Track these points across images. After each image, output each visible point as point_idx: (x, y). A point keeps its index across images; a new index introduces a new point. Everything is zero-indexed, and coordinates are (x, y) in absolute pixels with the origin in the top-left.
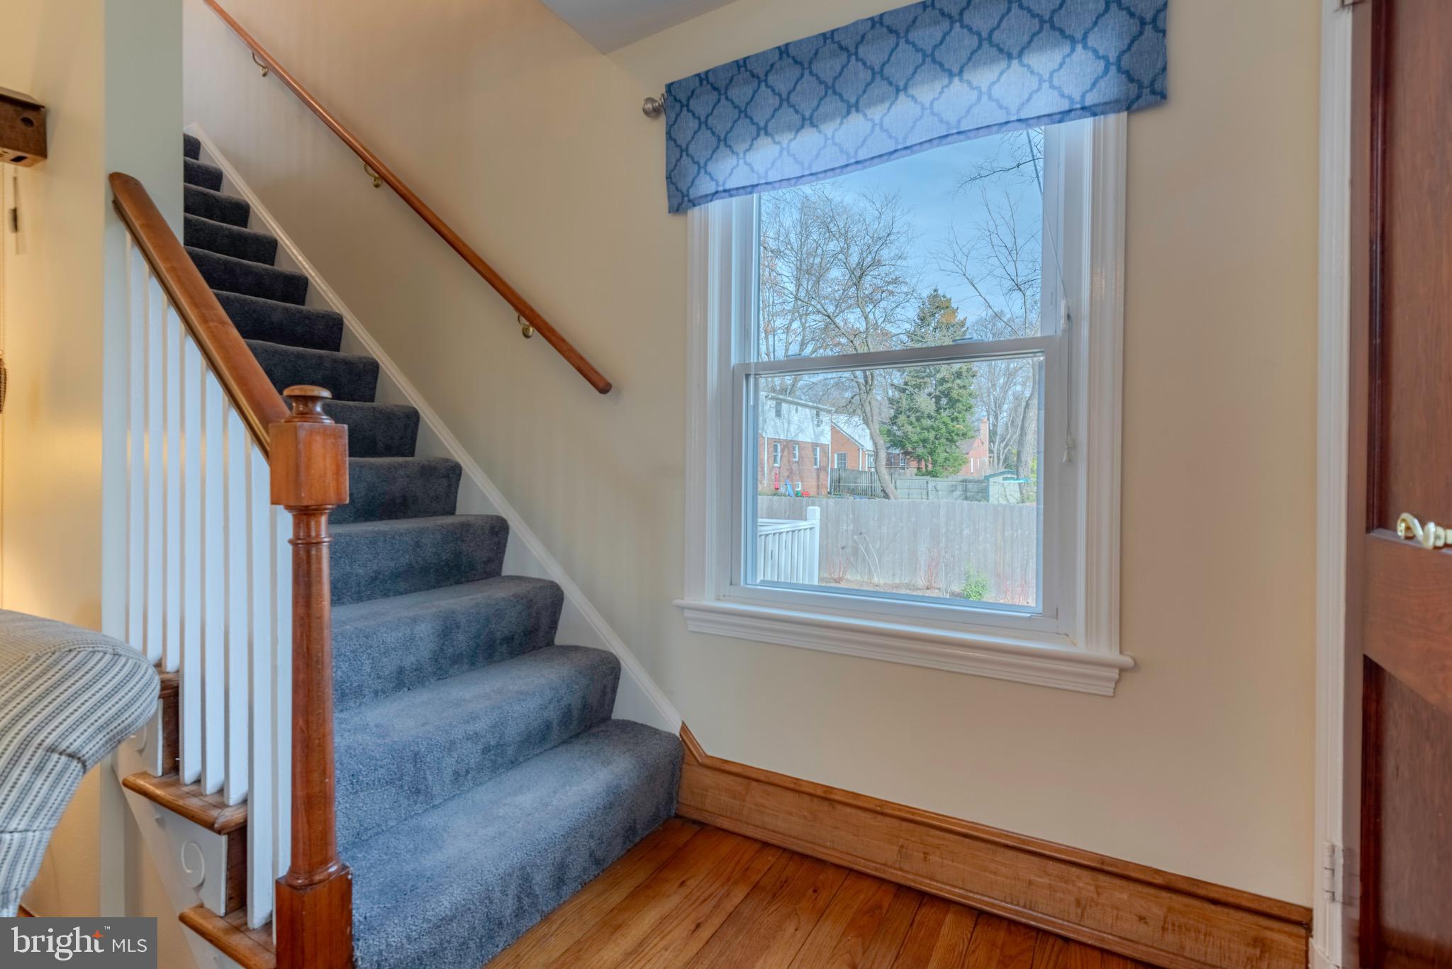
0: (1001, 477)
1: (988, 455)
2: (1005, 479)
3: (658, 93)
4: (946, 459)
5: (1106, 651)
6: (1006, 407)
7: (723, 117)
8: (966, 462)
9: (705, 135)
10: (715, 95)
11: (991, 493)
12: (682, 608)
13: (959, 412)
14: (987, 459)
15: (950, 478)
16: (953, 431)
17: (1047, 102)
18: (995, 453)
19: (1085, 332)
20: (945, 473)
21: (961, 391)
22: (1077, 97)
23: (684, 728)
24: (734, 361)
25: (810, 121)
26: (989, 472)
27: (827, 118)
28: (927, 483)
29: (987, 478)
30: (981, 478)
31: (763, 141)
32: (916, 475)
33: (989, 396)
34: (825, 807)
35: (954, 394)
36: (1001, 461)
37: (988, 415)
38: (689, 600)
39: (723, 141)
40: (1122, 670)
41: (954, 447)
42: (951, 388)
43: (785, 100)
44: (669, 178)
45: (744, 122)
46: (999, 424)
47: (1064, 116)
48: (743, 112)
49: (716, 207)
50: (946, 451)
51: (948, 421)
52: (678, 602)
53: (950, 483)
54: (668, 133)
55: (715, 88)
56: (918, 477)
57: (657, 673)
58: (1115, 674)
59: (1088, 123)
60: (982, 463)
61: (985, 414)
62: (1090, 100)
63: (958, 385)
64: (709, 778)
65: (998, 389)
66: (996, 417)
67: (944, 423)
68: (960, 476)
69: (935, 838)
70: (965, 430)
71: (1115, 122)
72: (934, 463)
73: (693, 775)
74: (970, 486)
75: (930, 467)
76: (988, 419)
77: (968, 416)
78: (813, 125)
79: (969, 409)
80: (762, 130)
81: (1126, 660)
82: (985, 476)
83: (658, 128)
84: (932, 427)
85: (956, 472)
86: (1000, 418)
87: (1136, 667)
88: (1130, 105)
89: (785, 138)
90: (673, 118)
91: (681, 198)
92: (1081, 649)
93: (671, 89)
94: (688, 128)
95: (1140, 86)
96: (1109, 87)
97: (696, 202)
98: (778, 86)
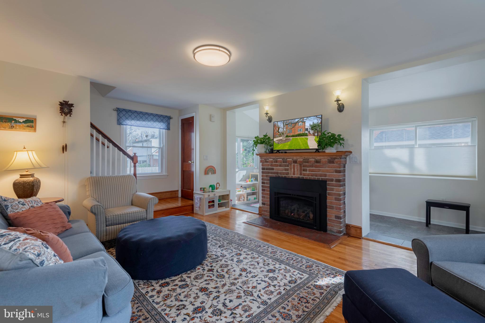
3: (116, 108)
5: (166, 174)
7: (127, 115)
31: (133, 120)
39: (127, 119)
40: (168, 175)
43: (136, 117)
44: (118, 120)
47: (163, 129)
62: (165, 128)
71: (166, 130)
83: (116, 112)
89: (136, 121)
90: (119, 113)
91: (119, 123)
92: (164, 174)
93: (118, 108)
94: (121, 115)
95: (168, 129)
96: (166, 128)
97: (122, 125)
98: (135, 115)
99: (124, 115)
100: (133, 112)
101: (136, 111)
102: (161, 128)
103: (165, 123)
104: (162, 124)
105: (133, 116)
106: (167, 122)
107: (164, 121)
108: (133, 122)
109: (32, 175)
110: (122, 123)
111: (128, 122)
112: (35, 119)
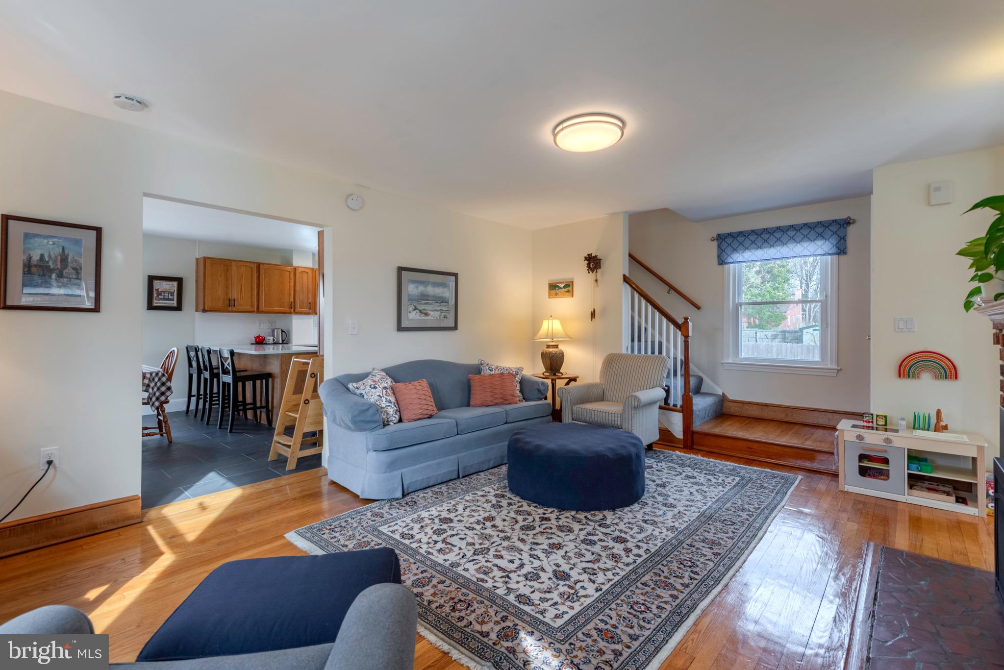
0: (812, 329)
1: (801, 313)
2: (814, 330)
3: (715, 236)
4: (770, 317)
5: (835, 367)
6: (814, 278)
7: (735, 244)
8: (785, 318)
9: (729, 248)
10: (733, 239)
11: (804, 340)
12: (723, 363)
13: (779, 284)
14: (800, 316)
15: (773, 330)
16: (775, 297)
17: (820, 251)
18: (807, 311)
19: (829, 299)
20: (769, 326)
21: (780, 269)
22: (827, 251)
23: (723, 393)
24: (736, 302)
25: (760, 247)
26: (802, 325)
27: (765, 247)
28: (756, 333)
29: (801, 330)
30: (796, 330)
31: (747, 251)
32: (747, 328)
33: (802, 270)
34: (766, 407)
35: (775, 271)
36: (812, 319)
37: (801, 284)
38: (725, 361)
39: (735, 250)
40: (838, 370)
41: (775, 308)
42: (773, 267)
43: (753, 242)
44: (718, 257)
45: (741, 246)
46: (810, 290)
47: (824, 255)
48: (741, 243)
49: (732, 266)
50: (769, 311)
51: (771, 289)
52: (722, 362)
53: (774, 333)
54: (718, 246)
55: (733, 237)
56: (749, 329)
57: (714, 380)
58: (836, 371)
59: (830, 257)
60: (797, 319)
61: (799, 282)
62: (830, 252)
63: (778, 265)
64: (732, 404)
65: (809, 265)
66: (807, 285)
67: (768, 291)
68: (780, 328)
69: (794, 411)
70: (784, 296)
71: (835, 257)
72: (761, 319)
73: (726, 404)
74: (787, 335)
75: (757, 322)
76: (801, 287)
77: (786, 285)
78: (761, 248)
79: (787, 281)
80: (747, 249)
81: (839, 368)
82: (800, 329)
83: (715, 243)
84: (759, 294)
85: (777, 326)
86: (810, 286)
87: (841, 370)
88: (838, 254)
89: (753, 251)
90: (720, 242)
91: (722, 262)
92: (829, 366)
93: (719, 235)
94: (724, 245)
95: (841, 251)
96: (834, 250)
97: (726, 264)
98: (751, 239)
99: (729, 245)
100: (747, 235)
101: (753, 231)
102: (816, 253)
103: (830, 240)
104: (819, 243)
105: (747, 242)
106: (835, 236)
107: (828, 233)
108: (748, 255)
109: (557, 346)
110: (726, 261)
111: (737, 257)
112: (572, 282)
